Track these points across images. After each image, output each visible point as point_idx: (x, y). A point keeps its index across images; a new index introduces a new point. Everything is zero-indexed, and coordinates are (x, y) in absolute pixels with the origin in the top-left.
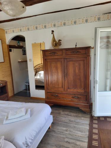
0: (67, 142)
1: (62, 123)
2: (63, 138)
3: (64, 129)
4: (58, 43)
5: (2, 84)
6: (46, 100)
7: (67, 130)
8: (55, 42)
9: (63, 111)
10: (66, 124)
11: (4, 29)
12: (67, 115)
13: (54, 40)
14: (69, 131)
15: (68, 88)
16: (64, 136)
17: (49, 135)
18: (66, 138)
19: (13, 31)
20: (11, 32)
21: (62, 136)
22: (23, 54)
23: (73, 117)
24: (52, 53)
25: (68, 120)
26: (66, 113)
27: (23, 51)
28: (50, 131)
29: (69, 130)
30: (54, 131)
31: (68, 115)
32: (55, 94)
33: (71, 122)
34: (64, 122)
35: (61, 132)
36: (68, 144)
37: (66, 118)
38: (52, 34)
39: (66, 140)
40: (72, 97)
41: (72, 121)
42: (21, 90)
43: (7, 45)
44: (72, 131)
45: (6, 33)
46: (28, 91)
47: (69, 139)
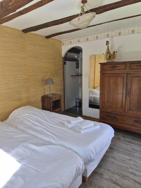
0: (132, 173)
1: (123, 150)
2: (126, 167)
3: (127, 157)
4: (112, 56)
5: (57, 97)
6: (100, 120)
7: (130, 160)
8: (108, 55)
9: (123, 137)
10: (129, 152)
11: (62, 40)
12: (128, 142)
13: (108, 52)
14: (134, 161)
15: (130, 109)
16: (128, 166)
17: (108, 160)
18: (130, 168)
19: (71, 43)
20: (68, 43)
21: (125, 165)
22: (77, 68)
23: (137, 145)
24: (112, 66)
25: (131, 149)
26: (128, 139)
27: (77, 64)
28: (109, 157)
29: (133, 159)
30: (114, 158)
31: (131, 142)
32: (111, 115)
33: (134, 151)
34: (126, 150)
35: (123, 160)
36: (133, 176)
37: (128, 145)
38: (106, 45)
39: (131, 170)
40: (135, 121)
41: (136, 150)
42: (71, 107)
43: (63, 57)
44: (137, 162)
45: (63, 44)
46: (78, 109)
47: (134, 171)
